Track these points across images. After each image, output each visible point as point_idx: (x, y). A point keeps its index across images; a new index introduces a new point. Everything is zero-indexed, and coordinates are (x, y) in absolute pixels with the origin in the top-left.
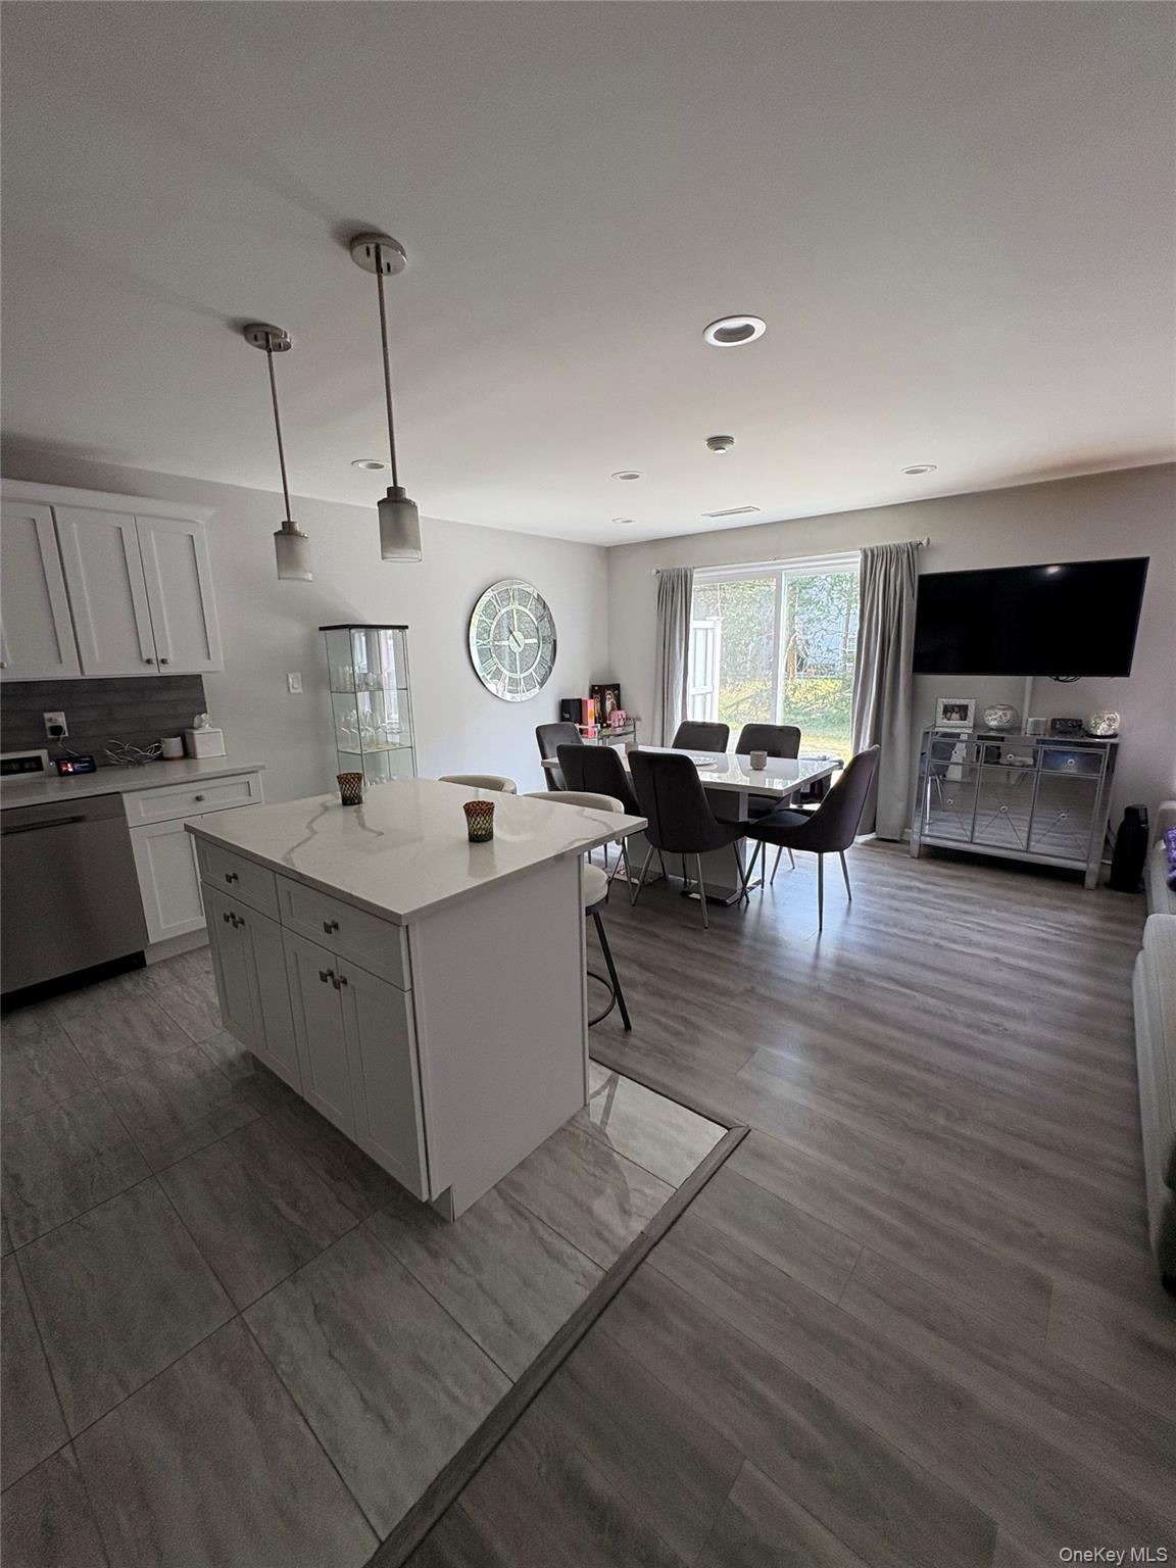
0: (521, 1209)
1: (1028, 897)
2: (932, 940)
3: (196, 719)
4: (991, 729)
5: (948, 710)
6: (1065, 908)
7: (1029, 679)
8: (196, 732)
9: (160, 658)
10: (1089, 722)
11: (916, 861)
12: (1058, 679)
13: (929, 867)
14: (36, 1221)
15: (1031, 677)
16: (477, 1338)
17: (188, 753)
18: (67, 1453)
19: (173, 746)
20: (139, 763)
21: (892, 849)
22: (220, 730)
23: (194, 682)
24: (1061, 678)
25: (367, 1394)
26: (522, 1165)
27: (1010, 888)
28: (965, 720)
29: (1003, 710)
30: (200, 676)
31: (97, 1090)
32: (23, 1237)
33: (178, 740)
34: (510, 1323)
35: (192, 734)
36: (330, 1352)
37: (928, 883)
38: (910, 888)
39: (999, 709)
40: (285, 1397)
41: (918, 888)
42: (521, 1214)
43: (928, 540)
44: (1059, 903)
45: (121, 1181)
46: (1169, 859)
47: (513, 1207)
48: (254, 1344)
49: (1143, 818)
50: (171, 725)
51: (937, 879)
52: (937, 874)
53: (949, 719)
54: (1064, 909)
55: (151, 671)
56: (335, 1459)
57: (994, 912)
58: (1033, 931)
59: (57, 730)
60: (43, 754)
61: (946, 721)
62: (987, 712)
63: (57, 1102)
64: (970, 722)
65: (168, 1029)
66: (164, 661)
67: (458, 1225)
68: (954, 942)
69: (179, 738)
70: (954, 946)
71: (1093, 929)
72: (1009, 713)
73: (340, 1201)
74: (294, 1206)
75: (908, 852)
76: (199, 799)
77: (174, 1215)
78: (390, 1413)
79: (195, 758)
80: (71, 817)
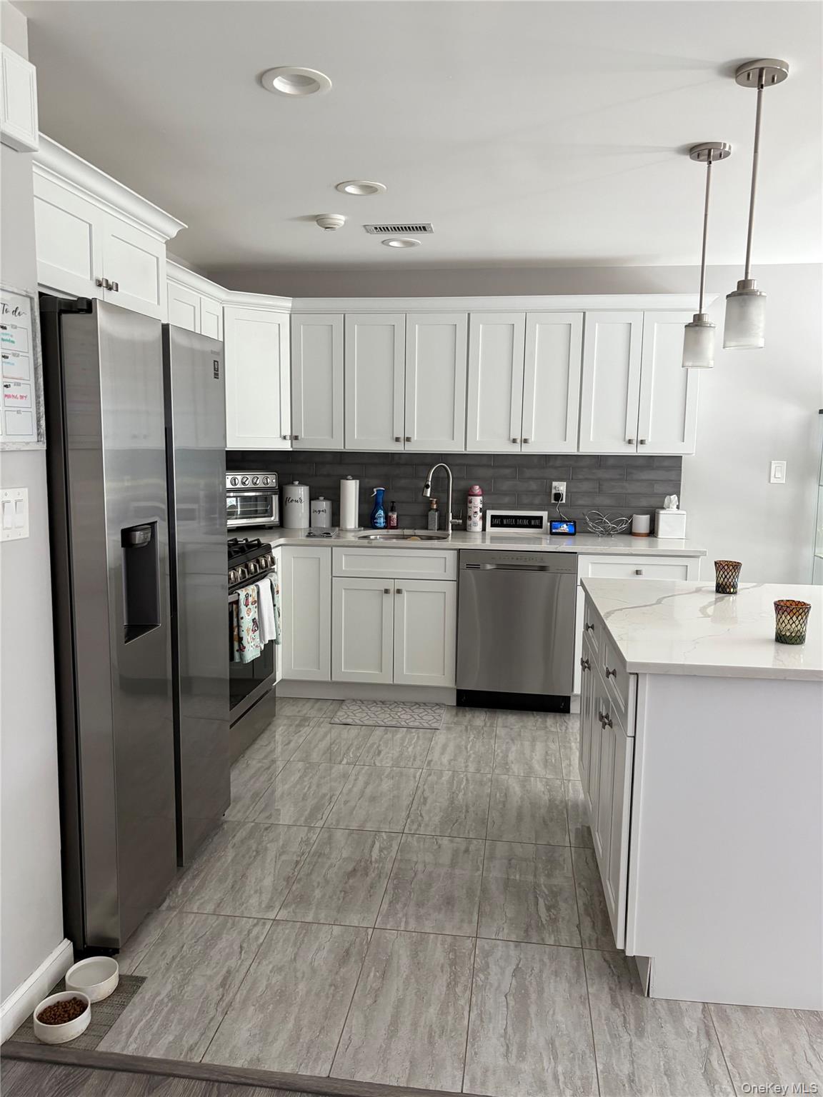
0: (712, 1032)
3: (666, 500)
8: (662, 512)
9: (639, 439)
14: (420, 825)
16: (600, 1067)
17: (653, 532)
18: (370, 931)
19: (642, 522)
20: (607, 533)
22: (684, 512)
23: (672, 464)
25: (510, 1030)
26: (745, 1009)
30: (681, 457)
31: (489, 776)
32: (410, 830)
33: (647, 517)
34: (631, 1081)
35: (658, 513)
36: (507, 994)
40: (468, 992)
42: (708, 1034)
45: (469, 832)
47: (706, 1026)
48: (472, 958)
50: (644, 503)
55: (630, 450)
56: (470, 1039)
59: (558, 496)
60: (544, 514)
63: (466, 771)
65: (553, 761)
66: (642, 442)
67: (649, 1002)
69: (648, 516)
73: (578, 926)
74: (548, 909)
76: (638, 572)
77: (481, 867)
78: (514, 1050)
79: (656, 537)
80: (538, 565)
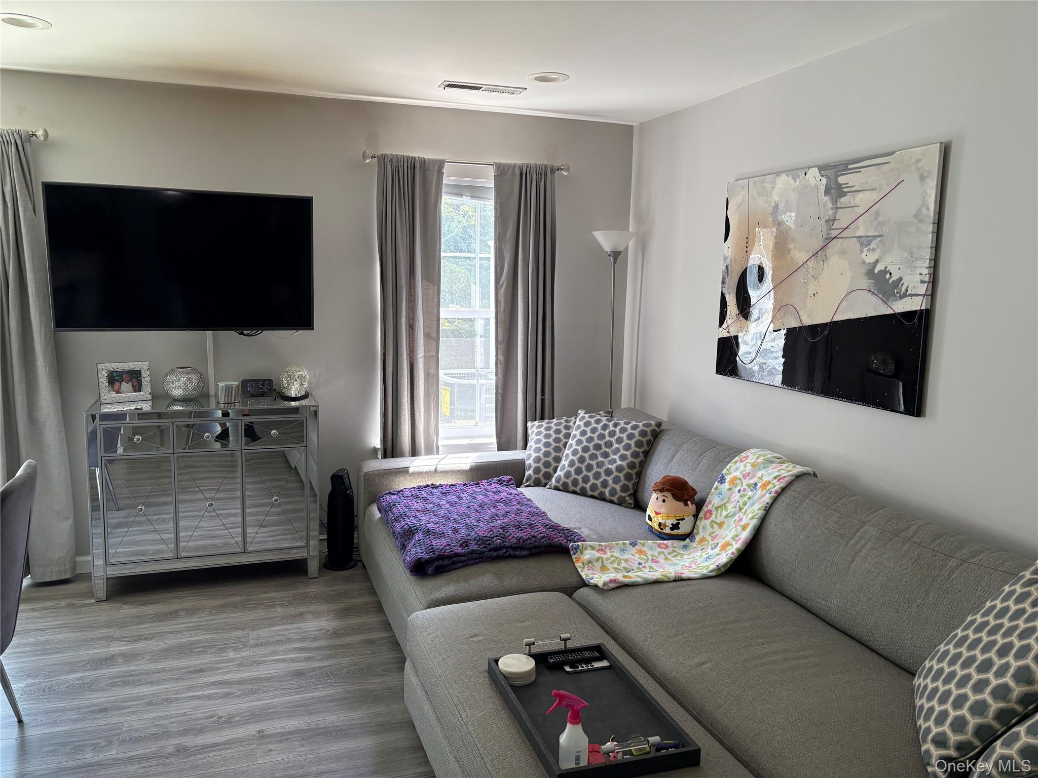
1: (259, 613)
2: (170, 744)
4: (175, 401)
5: (114, 379)
6: (301, 614)
7: (209, 334)
10: (280, 381)
11: (105, 606)
12: (242, 333)
13: (127, 610)
15: (211, 332)
21: (64, 597)
24: (245, 332)
27: (235, 607)
28: (140, 391)
29: (187, 373)
37: (138, 639)
38: (109, 660)
39: (182, 373)
41: (123, 655)
43: (46, 131)
44: (292, 610)
46: (394, 533)
49: (347, 484)
51: (146, 628)
52: (140, 620)
53: (118, 392)
54: (300, 616)
57: (232, 654)
58: (282, 665)
61: (114, 395)
62: (168, 378)
64: (146, 393)
68: (201, 731)
70: (201, 740)
71: (336, 634)
72: (194, 378)
75: (90, 594)
